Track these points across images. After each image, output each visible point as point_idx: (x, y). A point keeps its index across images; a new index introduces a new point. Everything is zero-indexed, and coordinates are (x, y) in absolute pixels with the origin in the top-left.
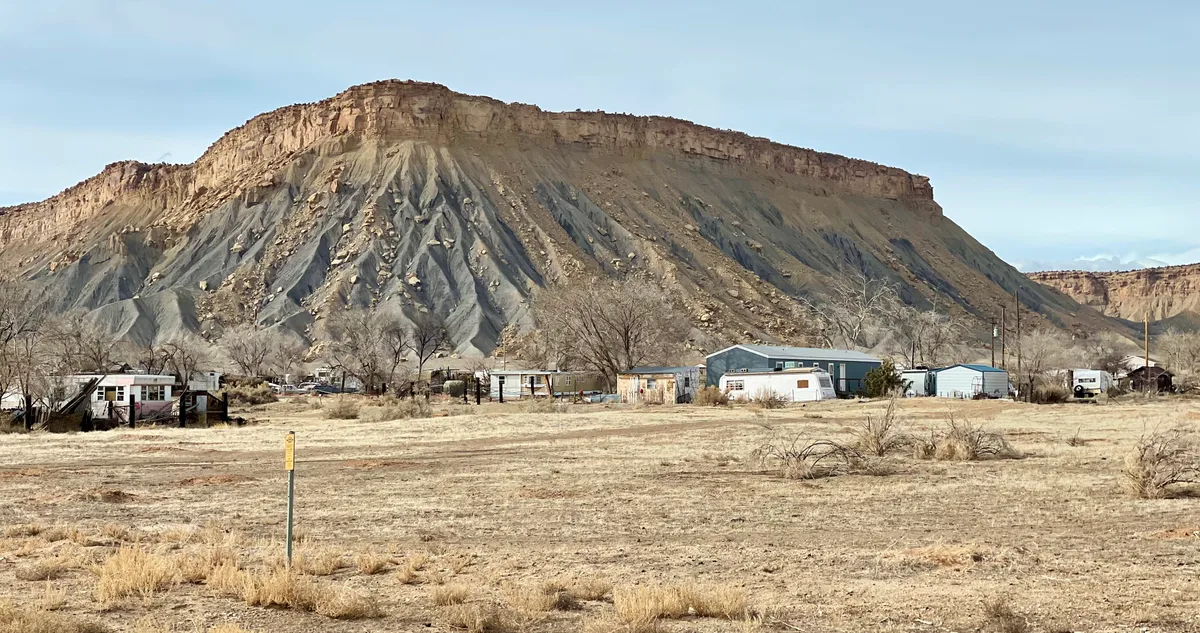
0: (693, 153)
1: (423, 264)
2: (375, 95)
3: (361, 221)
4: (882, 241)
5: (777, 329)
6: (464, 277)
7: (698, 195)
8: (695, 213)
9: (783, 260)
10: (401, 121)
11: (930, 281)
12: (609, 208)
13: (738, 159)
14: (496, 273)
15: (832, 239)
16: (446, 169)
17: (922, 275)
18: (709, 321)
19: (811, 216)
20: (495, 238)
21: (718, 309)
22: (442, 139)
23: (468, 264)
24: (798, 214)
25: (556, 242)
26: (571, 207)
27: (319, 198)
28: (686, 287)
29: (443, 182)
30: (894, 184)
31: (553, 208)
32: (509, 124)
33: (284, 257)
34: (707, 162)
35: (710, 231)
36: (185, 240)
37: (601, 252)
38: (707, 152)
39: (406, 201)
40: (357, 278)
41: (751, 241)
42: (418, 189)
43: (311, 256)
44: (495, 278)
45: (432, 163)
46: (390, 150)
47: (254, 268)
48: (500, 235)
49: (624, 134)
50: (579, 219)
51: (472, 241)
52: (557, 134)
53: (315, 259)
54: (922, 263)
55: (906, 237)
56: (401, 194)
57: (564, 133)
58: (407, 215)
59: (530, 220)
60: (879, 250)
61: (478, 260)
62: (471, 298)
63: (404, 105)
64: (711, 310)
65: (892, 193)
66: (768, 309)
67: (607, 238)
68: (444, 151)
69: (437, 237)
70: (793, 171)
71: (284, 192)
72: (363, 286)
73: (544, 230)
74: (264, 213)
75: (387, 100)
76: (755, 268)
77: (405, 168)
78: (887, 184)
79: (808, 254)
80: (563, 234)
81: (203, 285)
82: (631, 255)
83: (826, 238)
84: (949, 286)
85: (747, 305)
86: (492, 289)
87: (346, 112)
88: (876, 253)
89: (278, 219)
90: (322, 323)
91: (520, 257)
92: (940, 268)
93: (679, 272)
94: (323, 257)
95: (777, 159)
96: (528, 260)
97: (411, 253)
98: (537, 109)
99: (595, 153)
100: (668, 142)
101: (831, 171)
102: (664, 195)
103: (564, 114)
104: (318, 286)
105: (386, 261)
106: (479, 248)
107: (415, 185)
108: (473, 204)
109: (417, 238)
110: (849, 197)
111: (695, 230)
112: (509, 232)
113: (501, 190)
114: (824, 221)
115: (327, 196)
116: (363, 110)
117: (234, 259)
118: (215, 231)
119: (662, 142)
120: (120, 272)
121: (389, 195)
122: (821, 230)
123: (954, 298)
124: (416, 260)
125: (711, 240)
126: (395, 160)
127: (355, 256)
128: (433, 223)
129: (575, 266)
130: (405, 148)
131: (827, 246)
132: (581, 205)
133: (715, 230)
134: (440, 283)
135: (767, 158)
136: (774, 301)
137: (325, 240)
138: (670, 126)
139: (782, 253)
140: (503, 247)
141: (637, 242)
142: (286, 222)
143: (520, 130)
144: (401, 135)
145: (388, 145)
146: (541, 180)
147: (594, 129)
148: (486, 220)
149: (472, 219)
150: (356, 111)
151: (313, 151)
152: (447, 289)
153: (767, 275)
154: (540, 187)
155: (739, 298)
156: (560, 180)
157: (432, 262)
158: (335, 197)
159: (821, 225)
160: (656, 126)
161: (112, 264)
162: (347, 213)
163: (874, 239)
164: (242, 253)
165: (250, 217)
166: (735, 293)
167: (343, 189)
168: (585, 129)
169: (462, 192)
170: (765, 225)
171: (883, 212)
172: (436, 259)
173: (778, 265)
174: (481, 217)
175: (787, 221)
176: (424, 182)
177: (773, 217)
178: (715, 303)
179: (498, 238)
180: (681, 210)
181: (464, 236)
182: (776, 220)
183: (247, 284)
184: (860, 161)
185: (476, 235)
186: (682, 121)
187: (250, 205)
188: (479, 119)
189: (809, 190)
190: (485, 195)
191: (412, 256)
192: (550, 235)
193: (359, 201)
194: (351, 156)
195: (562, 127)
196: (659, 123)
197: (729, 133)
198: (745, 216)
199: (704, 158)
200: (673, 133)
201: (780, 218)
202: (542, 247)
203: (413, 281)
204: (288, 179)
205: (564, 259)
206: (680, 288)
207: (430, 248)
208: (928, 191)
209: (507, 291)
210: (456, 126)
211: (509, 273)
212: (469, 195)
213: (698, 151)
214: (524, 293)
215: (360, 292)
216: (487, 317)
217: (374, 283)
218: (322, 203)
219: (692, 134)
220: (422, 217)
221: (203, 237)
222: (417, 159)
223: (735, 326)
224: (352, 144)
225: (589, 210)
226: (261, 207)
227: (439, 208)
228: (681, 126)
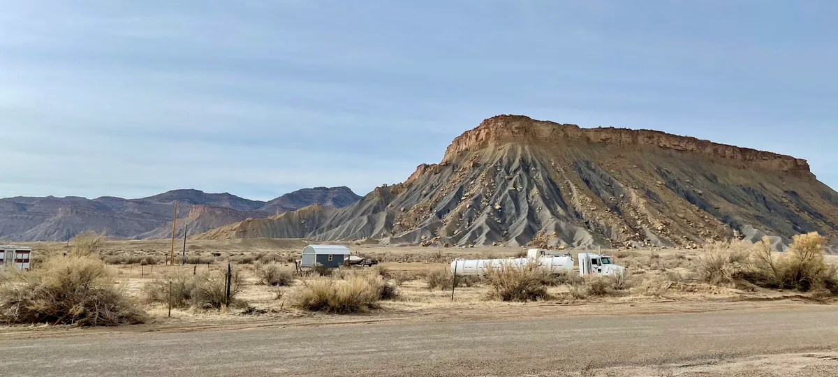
0: (665, 147)
1: (505, 198)
2: (495, 122)
3: (479, 179)
4: (779, 192)
5: (706, 236)
6: (524, 206)
7: (666, 167)
8: (663, 175)
9: (715, 200)
10: (506, 134)
11: (810, 213)
12: (613, 173)
13: (692, 150)
14: (541, 203)
15: (747, 190)
16: (526, 154)
17: (804, 209)
18: (662, 230)
19: (735, 178)
20: (545, 187)
21: (670, 224)
22: (526, 141)
23: (528, 199)
24: (728, 178)
25: (578, 188)
26: (591, 173)
27: (464, 169)
28: (651, 212)
29: (523, 161)
30: (786, 163)
31: (580, 172)
32: (562, 134)
33: (443, 197)
34: (674, 153)
35: (672, 185)
36: (406, 190)
37: (605, 194)
38: (673, 147)
39: (503, 170)
40: (470, 206)
41: (696, 190)
42: (510, 164)
43: (452, 196)
44: (540, 206)
45: (519, 152)
46: (500, 147)
47: (428, 201)
48: (548, 185)
49: (624, 137)
50: (594, 178)
51: (532, 188)
52: (588, 139)
53: (455, 197)
54: (805, 204)
55: (794, 190)
56: (501, 167)
57: (592, 138)
58: (502, 176)
59: (566, 178)
60: (777, 196)
61: (533, 197)
62: (524, 215)
63: (508, 126)
64: (664, 224)
65: (785, 168)
66: (701, 225)
67: (610, 187)
68: (526, 147)
69: (515, 186)
70: (725, 157)
71: (451, 167)
72: (472, 209)
73: (573, 183)
74: (440, 177)
75: (500, 124)
76: (697, 203)
77: (506, 154)
78: (782, 163)
79: (733, 198)
80: (584, 185)
81: (402, 209)
82: (622, 195)
83: (744, 189)
84: (821, 216)
85: (689, 222)
86: (537, 211)
87: (483, 131)
88: (775, 197)
89: (445, 180)
90: (444, 227)
91: (557, 196)
92: (816, 206)
93: (648, 204)
94: (458, 197)
95: (716, 151)
96: (561, 198)
97: (500, 194)
98: (577, 126)
99: (609, 147)
100: (650, 142)
101: (748, 157)
102: (647, 168)
103: (592, 129)
104: (453, 209)
105: (487, 198)
106: (535, 191)
107: (509, 162)
108: (537, 170)
109: (504, 187)
110: (758, 169)
111: (662, 184)
112: (554, 184)
113: (553, 164)
114: (743, 181)
115: (468, 169)
116: (490, 130)
117: (422, 196)
118: (418, 186)
119: (647, 142)
120: (375, 204)
121: (495, 167)
122: (741, 186)
123: (824, 222)
124: (501, 197)
125: (672, 189)
126: (502, 151)
127: (472, 195)
128: (514, 180)
129: (586, 200)
130: (508, 146)
131: (745, 194)
132: (597, 171)
133: (675, 184)
134: (511, 208)
135: (709, 150)
136: (707, 220)
137: (461, 188)
138: (651, 134)
139: (716, 196)
140: (548, 191)
141: (626, 189)
142: (448, 181)
143: (568, 137)
144: (507, 140)
145: (500, 145)
146: (576, 160)
147: (608, 136)
148: (542, 178)
149: (534, 177)
150: (486, 130)
151: (467, 150)
152: (514, 211)
153: (703, 207)
154: (575, 163)
155: (684, 218)
156: (587, 159)
157: (509, 198)
158: (472, 169)
159: (741, 183)
160: (644, 134)
161: (372, 201)
162: (474, 176)
163: (775, 191)
164: (425, 195)
165: (434, 179)
166: (682, 215)
167: (476, 165)
168: (604, 136)
169: (532, 165)
170: (707, 182)
171: (780, 178)
172: (511, 196)
173: (712, 202)
174: (539, 177)
175: (720, 181)
176: (514, 161)
177: (712, 179)
178: (668, 221)
179: (546, 187)
180: (656, 175)
181: (528, 186)
182: (714, 180)
183: (422, 209)
184: (765, 152)
185: (535, 186)
186: (658, 132)
187: (435, 174)
188: (546, 132)
189: (735, 166)
190: (543, 166)
191: (500, 195)
192: (576, 185)
193: (481, 171)
194: (483, 150)
195: (591, 135)
196: (645, 132)
197: (686, 138)
198: (695, 178)
199: (672, 150)
200: (653, 137)
201: (717, 180)
202: (571, 191)
203: (497, 207)
204: (454, 162)
205: (581, 197)
206: (648, 212)
207: (510, 191)
208: (807, 167)
209: (544, 212)
210: (534, 136)
211: (548, 204)
212: (535, 166)
213: (668, 146)
214: (554, 214)
215: (470, 212)
216: (529, 226)
217: (479, 207)
218: (466, 172)
219: (664, 138)
220: (509, 177)
221: (413, 188)
222: (513, 150)
223: (678, 233)
224: (484, 145)
225: (601, 174)
226: (439, 174)
227: (518, 173)
228: (658, 134)
